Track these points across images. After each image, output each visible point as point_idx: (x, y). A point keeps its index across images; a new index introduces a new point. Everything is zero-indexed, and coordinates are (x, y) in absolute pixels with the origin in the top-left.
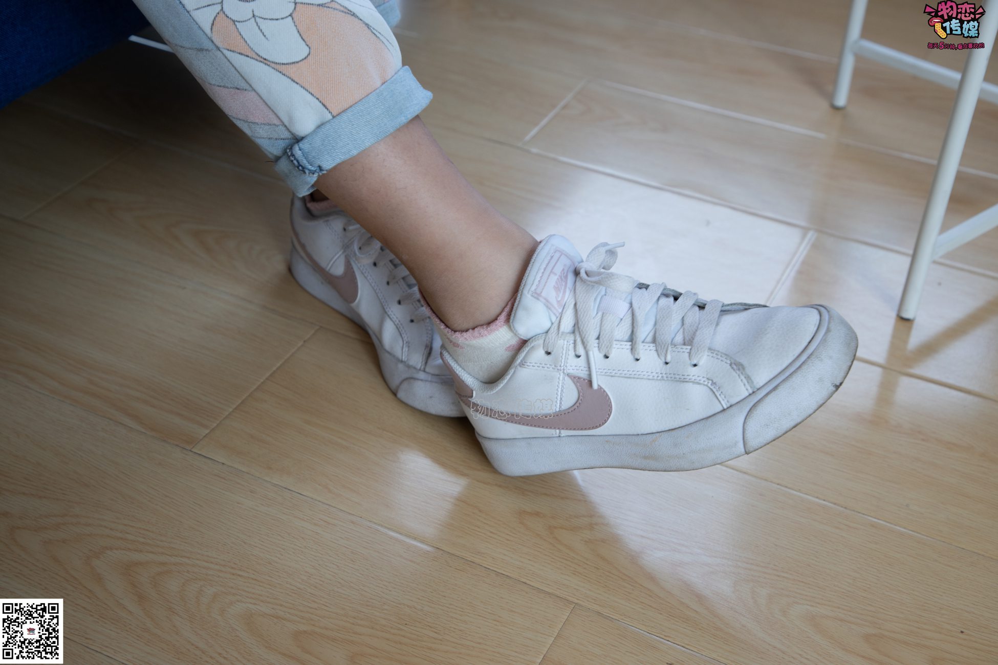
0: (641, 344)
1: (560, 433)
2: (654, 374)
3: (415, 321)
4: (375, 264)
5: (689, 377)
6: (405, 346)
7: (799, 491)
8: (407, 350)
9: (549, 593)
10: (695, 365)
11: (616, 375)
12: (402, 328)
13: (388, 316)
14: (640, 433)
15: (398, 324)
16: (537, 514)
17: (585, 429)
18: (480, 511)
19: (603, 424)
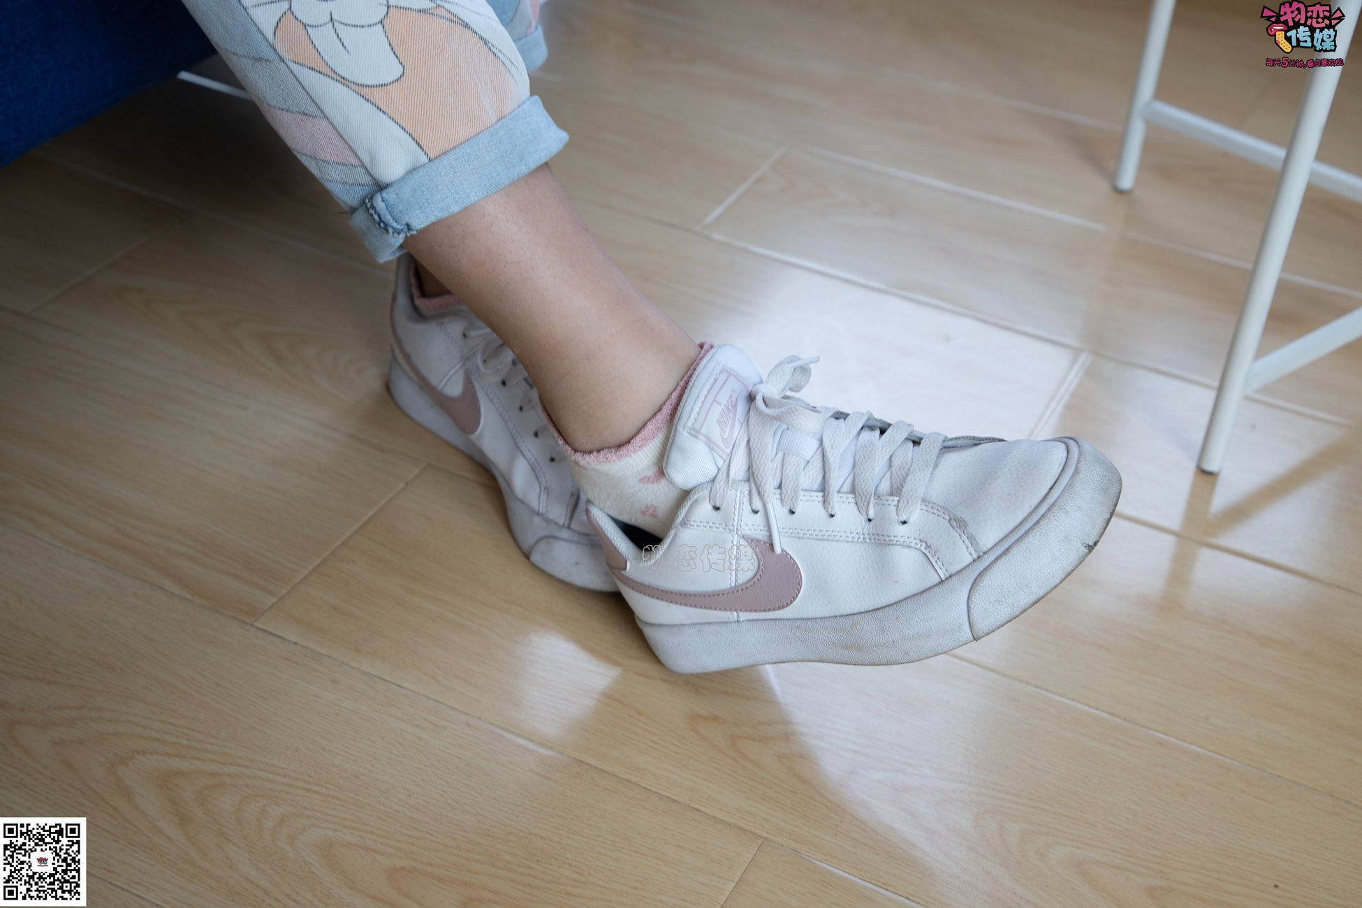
0: (835, 494)
1: (738, 615)
2: (854, 535)
3: (557, 459)
4: (504, 383)
5: (895, 539)
6: (542, 494)
7: (1064, 696)
8: (545, 498)
9: (729, 824)
10: (904, 523)
11: (805, 536)
12: (538, 468)
13: (522, 452)
14: (838, 614)
15: (533, 463)
16: (715, 719)
17: (769, 610)
18: (639, 713)
19: (791, 602)
